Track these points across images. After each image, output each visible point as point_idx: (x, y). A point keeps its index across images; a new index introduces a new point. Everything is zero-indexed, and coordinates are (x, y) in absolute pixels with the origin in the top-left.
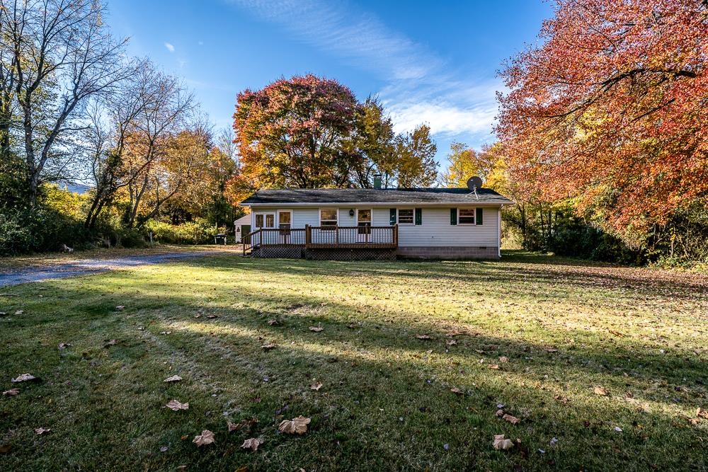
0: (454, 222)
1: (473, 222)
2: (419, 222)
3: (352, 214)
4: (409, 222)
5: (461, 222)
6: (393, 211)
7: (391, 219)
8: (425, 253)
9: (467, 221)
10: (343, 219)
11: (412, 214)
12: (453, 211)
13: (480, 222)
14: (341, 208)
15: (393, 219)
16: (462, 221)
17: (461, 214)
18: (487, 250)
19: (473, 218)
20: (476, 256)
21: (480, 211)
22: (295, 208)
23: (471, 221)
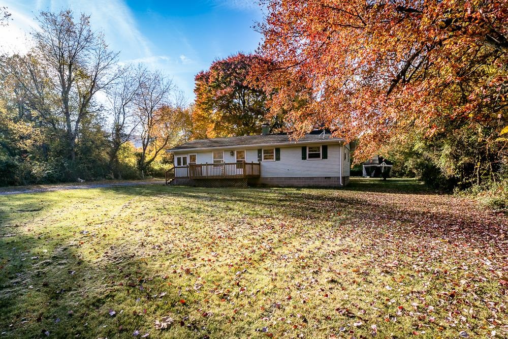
0: (304, 158)
1: (319, 157)
2: (278, 159)
3: (232, 154)
4: (270, 159)
5: (309, 157)
6: (260, 151)
7: (259, 157)
8: (283, 182)
9: (314, 156)
10: (227, 158)
11: (273, 153)
12: (304, 149)
13: (325, 157)
14: (226, 151)
15: (260, 157)
16: (311, 156)
17: (309, 151)
18: (331, 180)
19: (320, 153)
20: (322, 184)
21: (325, 148)
22: (198, 152)
23: (317, 156)
